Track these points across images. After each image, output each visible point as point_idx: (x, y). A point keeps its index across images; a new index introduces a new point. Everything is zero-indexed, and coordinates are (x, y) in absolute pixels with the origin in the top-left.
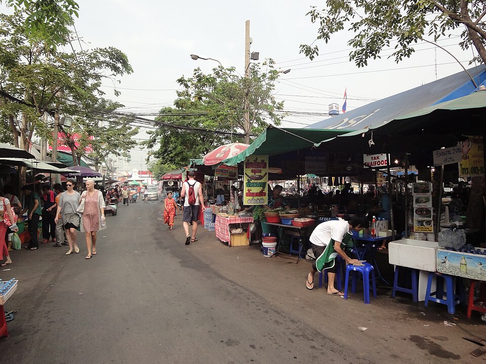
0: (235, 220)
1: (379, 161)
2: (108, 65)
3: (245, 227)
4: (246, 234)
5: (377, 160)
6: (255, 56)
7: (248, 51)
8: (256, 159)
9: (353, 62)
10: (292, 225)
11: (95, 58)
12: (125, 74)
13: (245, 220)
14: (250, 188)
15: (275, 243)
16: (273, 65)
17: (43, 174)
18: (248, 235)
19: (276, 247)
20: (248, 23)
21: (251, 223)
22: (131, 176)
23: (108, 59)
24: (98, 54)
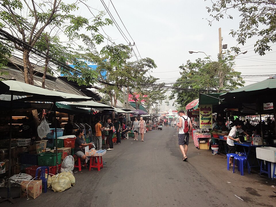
0: (201, 136)
1: (270, 107)
2: (146, 65)
3: (206, 140)
4: (207, 144)
5: (269, 106)
6: (225, 47)
7: (220, 44)
8: (206, 106)
9: (258, 53)
10: (223, 139)
11: (141, 63)
12: (154, 68)
13: (206, 136)
14: (203, 120)
15: (218, 148)
16: (229, 53)
17: (123, 114)
18: (208, 144)
19: (218, 150)
20: (220, 29)
21: (210, 138)
22: (168, 113)
23: (146, 63)
24: (142, 61)
